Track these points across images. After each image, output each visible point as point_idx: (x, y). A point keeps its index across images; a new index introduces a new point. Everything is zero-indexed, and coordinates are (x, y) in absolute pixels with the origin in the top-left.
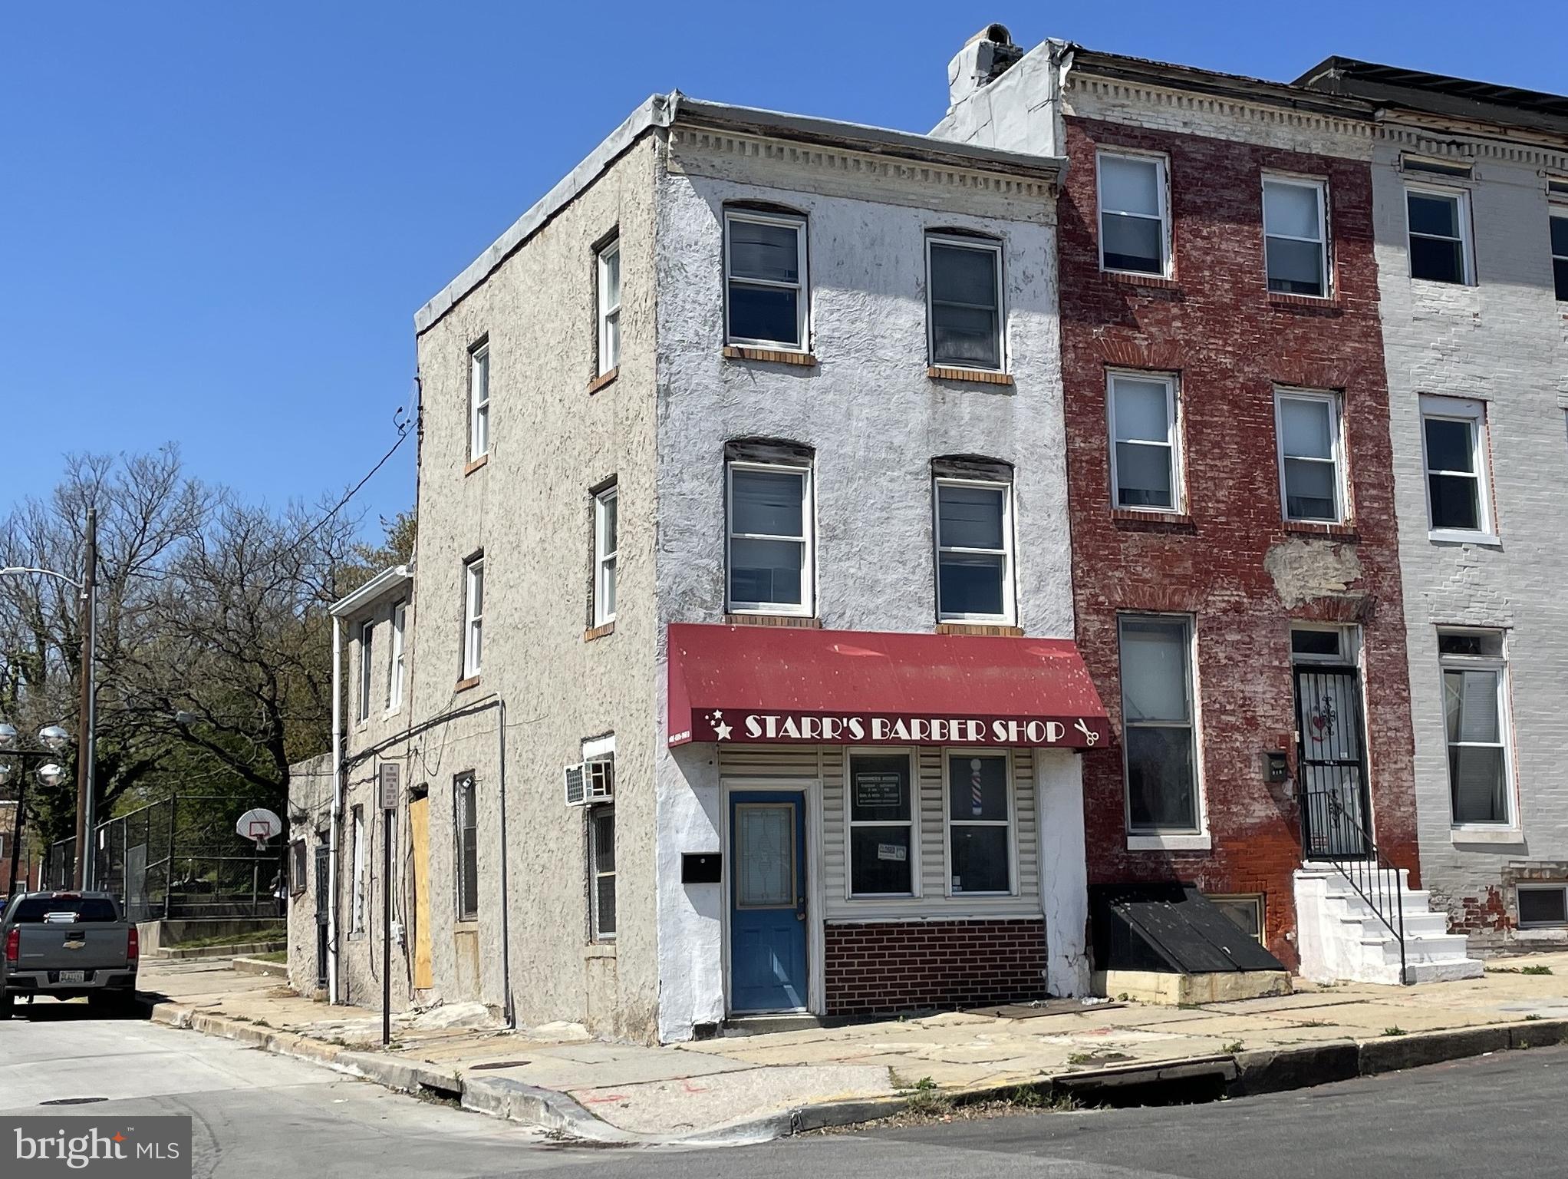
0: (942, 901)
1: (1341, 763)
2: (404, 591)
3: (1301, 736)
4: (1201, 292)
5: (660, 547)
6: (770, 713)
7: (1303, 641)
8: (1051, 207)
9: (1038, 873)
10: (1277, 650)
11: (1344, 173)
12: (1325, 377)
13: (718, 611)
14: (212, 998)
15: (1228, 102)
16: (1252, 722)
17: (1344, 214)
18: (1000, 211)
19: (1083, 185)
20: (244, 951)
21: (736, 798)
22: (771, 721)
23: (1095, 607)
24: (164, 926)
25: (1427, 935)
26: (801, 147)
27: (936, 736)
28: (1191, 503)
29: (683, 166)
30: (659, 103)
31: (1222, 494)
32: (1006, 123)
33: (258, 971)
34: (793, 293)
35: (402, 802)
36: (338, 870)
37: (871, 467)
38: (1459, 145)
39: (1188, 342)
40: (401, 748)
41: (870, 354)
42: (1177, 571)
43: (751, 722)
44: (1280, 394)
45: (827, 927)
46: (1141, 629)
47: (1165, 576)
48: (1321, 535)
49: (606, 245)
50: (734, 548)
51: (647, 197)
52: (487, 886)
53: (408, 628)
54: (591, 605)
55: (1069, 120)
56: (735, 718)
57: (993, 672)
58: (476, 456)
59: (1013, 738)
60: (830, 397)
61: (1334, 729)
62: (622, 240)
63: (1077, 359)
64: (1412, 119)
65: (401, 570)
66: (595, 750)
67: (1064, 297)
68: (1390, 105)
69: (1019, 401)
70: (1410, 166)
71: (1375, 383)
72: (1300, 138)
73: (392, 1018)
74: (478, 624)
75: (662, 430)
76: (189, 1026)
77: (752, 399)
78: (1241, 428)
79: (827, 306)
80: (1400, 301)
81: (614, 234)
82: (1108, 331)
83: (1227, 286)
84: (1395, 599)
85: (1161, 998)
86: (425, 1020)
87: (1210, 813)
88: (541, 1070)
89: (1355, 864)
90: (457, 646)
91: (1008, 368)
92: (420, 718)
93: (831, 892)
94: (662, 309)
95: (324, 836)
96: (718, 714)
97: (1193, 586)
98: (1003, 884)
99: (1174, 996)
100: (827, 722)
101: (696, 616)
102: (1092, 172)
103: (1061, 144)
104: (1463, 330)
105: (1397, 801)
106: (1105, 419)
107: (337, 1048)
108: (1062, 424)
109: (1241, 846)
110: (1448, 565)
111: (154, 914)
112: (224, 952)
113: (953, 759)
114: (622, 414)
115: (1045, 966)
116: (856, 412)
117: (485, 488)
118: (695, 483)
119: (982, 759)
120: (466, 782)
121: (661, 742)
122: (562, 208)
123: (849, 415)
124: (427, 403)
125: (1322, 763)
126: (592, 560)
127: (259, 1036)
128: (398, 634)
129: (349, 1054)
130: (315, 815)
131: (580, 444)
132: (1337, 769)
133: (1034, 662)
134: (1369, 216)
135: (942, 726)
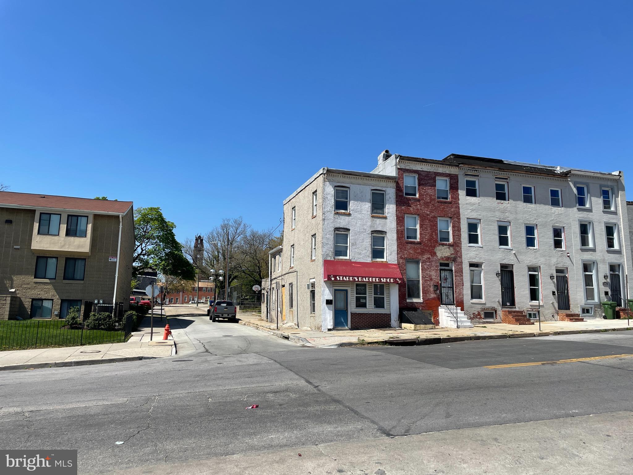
0: (372, 310)
1: (449, 287)
2: (281, 251)
3: (441, 282)
4: (424, 200)
5: (323, 247)
6: (341, 276)
7: (442, 265)
8: (395, 185)
9: (390, 305)
10: (436, 266)
11: (453, 176)
12: (448, 215)
13: (333, 258)
14: (249, 320)
15: (430, 164)
16: (431, 279)
17: (452, 184)
18: (385, 186)
19: (401, 181)
20: (254, 312)
21: (335, 290)
22: (341, 277)
23: (401, 258)
24: (240, 306)
25: (463, 319)
26: (348, 176)
27: (371, 281)
28: (420, 239)
29: (328, 180)
30: (324, 169)
31: (427, 237)
32: (387, 169)
33: (256, 316)
34: (347, 201)
35: (281, 287)
36: (270, 298)
37: (360, 233)
38: (476, 170)
39: (421, 209)
40: (280, 278)
41: (360, 212)
42: (417, 251)
43: (338, 277)
44: (439, 218)
45: (351, 313)
46: (411, 262)
47: (415, 252)
48: (446, 245)
49: (315, 193)
50: (336, 247)
51: (321, 185)
52: (295, 303)
53: (282, 257)
54: (312, 255)
55: (399, 169)
56: (335, 277)
57: (381, 269)
58: (293, 227)
59: (385, 281)
60: (353, 220)
61: (448, 281)
62: (317, 192)
63: (399, 213)
64: (467, 166)
65: (281, 247)
66: (312, 281)
67: (397, 201)
68: (462, 164)
69: (388, 221)
70: (466, 175)
71: (458, 216)
72: (444, 170)
73: (278, 325)
74: (293, 257)
75: (323, 226)
76: (245, 325)
77: (339, 221)
78: (431, 225)
79: (353, 204)
80: (464, 201)
81: (316, 191)
82: (405, 207)
83: (429, 199)
84: (461, 257)
85: (411, 328)
86: (284, 326)
87: (423, 296)
88: (302, 335)
89: (449, 306)
90: (290, 261)
91: (386, 214)
92: (284, 273)
93: (352, 307)
94: (324, 205)
95: (268, 292)
96: (332, 276)
97: (420, 254)
98: (383, 307)
99: (413, 328)
100: (351, 278)
101: (329, 259)
102: (403, 178)
103: (397, 173)
104: (476, 206)
105: (460, 295)
106: (404, 224)
107: (269, 329)
108: (396, 225)
109: (429, 302)
110: (472, 251)
111: (238, 304)
112: (251, 312)
113: (375, 285)
114: (317, 223)
115: (391, 322)
116: (358, 223)
117: (295, 233)
118: (329, 235)
119: (379, 284)
120: (291, 284)
121: (323, 280)
122: (308, 185)
123: (356, 223)
124: (285, 217)
125: (445, 287)
126: (312, 248)
127: (257, 327)
128: (280, 258)
129: (271, 331)
130: (266, 289)
131: (310, 227)
132: (448, 288)
133: (389, 268)
134: (458, 185)
135: (372, 279)
